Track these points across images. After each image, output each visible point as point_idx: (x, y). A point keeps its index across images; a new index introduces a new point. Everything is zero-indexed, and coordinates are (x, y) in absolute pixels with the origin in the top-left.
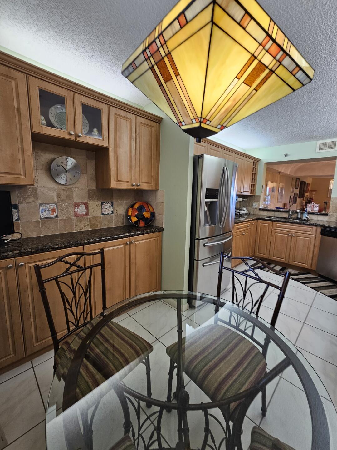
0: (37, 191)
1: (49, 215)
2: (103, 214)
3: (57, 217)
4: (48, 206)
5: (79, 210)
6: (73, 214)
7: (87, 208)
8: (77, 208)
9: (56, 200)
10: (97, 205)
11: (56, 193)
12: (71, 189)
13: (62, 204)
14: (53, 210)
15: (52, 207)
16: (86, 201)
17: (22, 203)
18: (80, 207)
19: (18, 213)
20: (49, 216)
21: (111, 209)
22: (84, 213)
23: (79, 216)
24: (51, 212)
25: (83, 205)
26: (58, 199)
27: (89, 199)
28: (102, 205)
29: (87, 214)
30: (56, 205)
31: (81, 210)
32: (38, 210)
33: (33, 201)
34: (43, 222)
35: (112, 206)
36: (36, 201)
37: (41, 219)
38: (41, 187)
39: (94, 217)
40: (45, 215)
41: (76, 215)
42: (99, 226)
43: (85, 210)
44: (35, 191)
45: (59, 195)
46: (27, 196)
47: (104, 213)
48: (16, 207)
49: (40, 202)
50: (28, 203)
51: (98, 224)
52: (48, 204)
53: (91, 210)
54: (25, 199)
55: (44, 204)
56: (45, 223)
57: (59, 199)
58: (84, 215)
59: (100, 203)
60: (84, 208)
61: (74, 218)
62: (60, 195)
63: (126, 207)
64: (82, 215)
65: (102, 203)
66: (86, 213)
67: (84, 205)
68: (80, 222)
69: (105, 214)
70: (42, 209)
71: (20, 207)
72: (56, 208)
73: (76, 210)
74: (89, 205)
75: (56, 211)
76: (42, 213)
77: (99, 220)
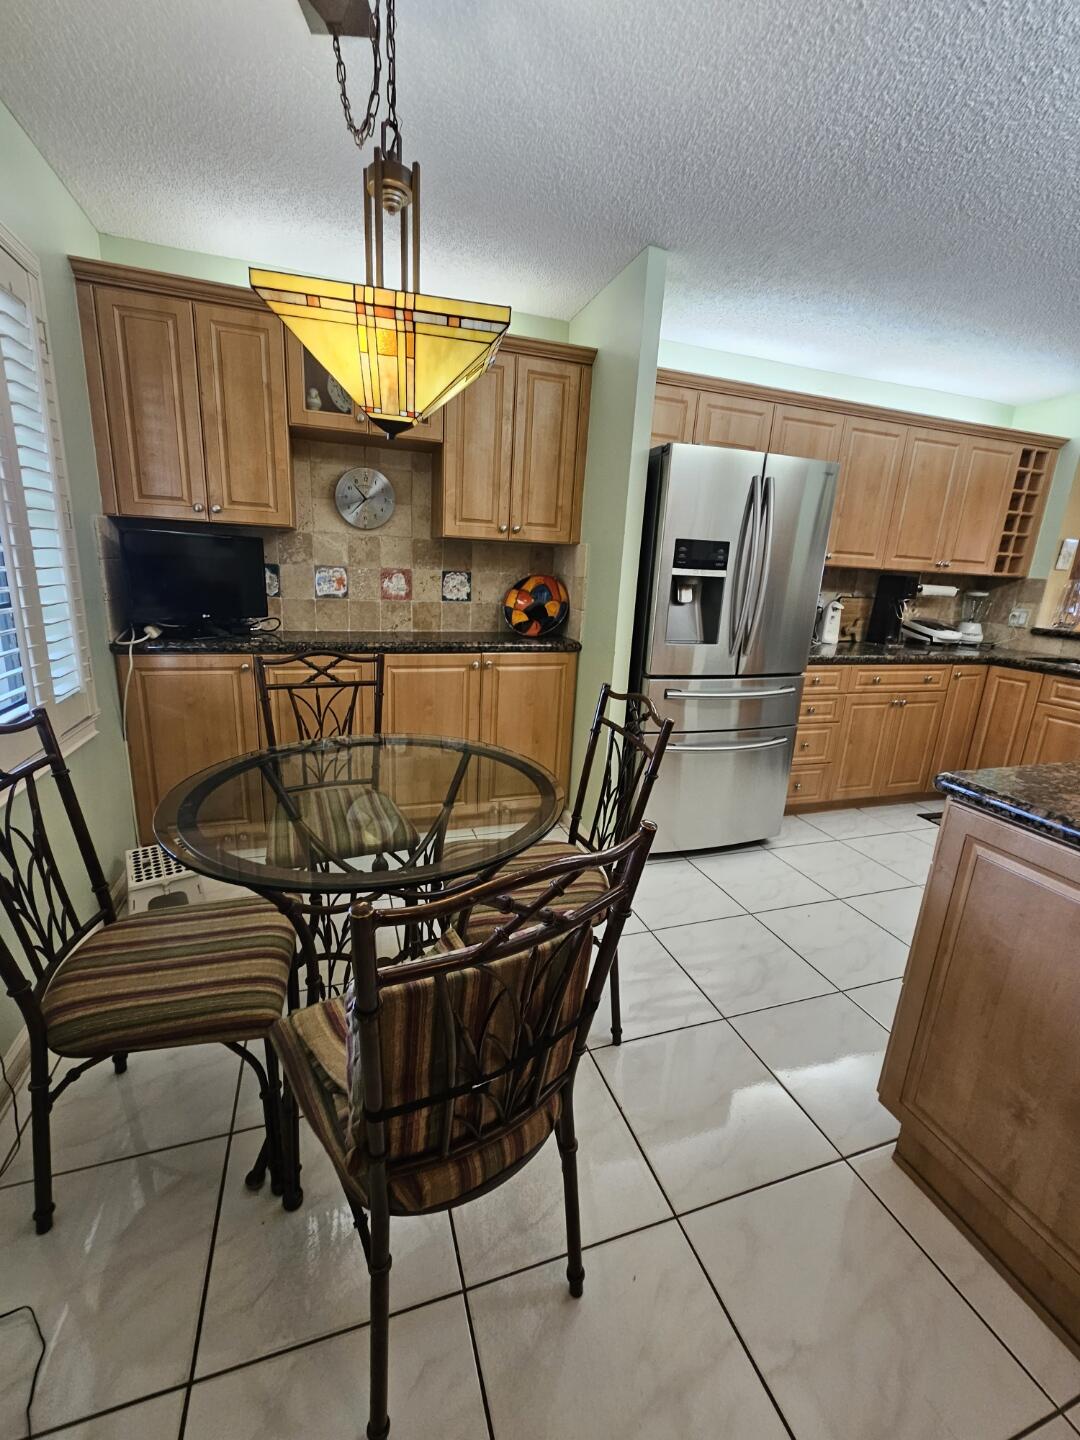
0: (311, 540)
1: (332, 591)
2: (444, 598)
3: (346, 595)
4: (331, 571)
5: (391, 585)
6: (379, 594)
7: (409, 582)
8: (387, 580)
9: (346, 560)
10: (432, 578)
11: (346, 547)
12: (376, 538)
13: (357, 570)
14: (340, 581)
15: (337, 575)
16: (407, 567)
17: (285, 562)
18: (394, 579)
19: (279, 581)
20: (332, 593)
21: (466, 589)
22: (403, 593)
23: (390, 599)
24: (335, 584)
25: (401, 575)
26: (350, 558)
27: (415, 562)
28: (444, 577)
29: (409, 595)
30: (346, 570)
31: (396, 585)
32: (313, 579)
33: (304, 560)
34: (321, 604)
35: (469, 580)
36: (310, 561)
37: (317, 596)
38: (320, 532)
39: (423, 605)
40: (325, 589)
41: (385, 596)
42: (434, 625)
43: (405, 587)
44: (308, 538)
45: (351, 551)
46: (294, 550)
47: (448, 597)
48: (275, 570)
49: (317, 563)
50: (295, 563)
51: (433, 620)
52: (331, 567)
53: (417, 588)
54: (291, 555)
55: (324, 566)
56: (323, 606)
57: (353, 559)
58: (401, 598)
59: (439, 572)
60: (403, 580)
61: (379, 601)
62: (355, 551)
63: (505, 586)
64: (397, 597)
65: (444, 574)
66: (406, 594)
67: (404, 573)
68: (393, 612)
69: (451, 600)
70: (320, 578)
71: (283, 569)
72: (345, 576)
73: (385, 585)
74: (414, 576)
75: (345, 583)
76: (319, 584)
77: (435, 611)
